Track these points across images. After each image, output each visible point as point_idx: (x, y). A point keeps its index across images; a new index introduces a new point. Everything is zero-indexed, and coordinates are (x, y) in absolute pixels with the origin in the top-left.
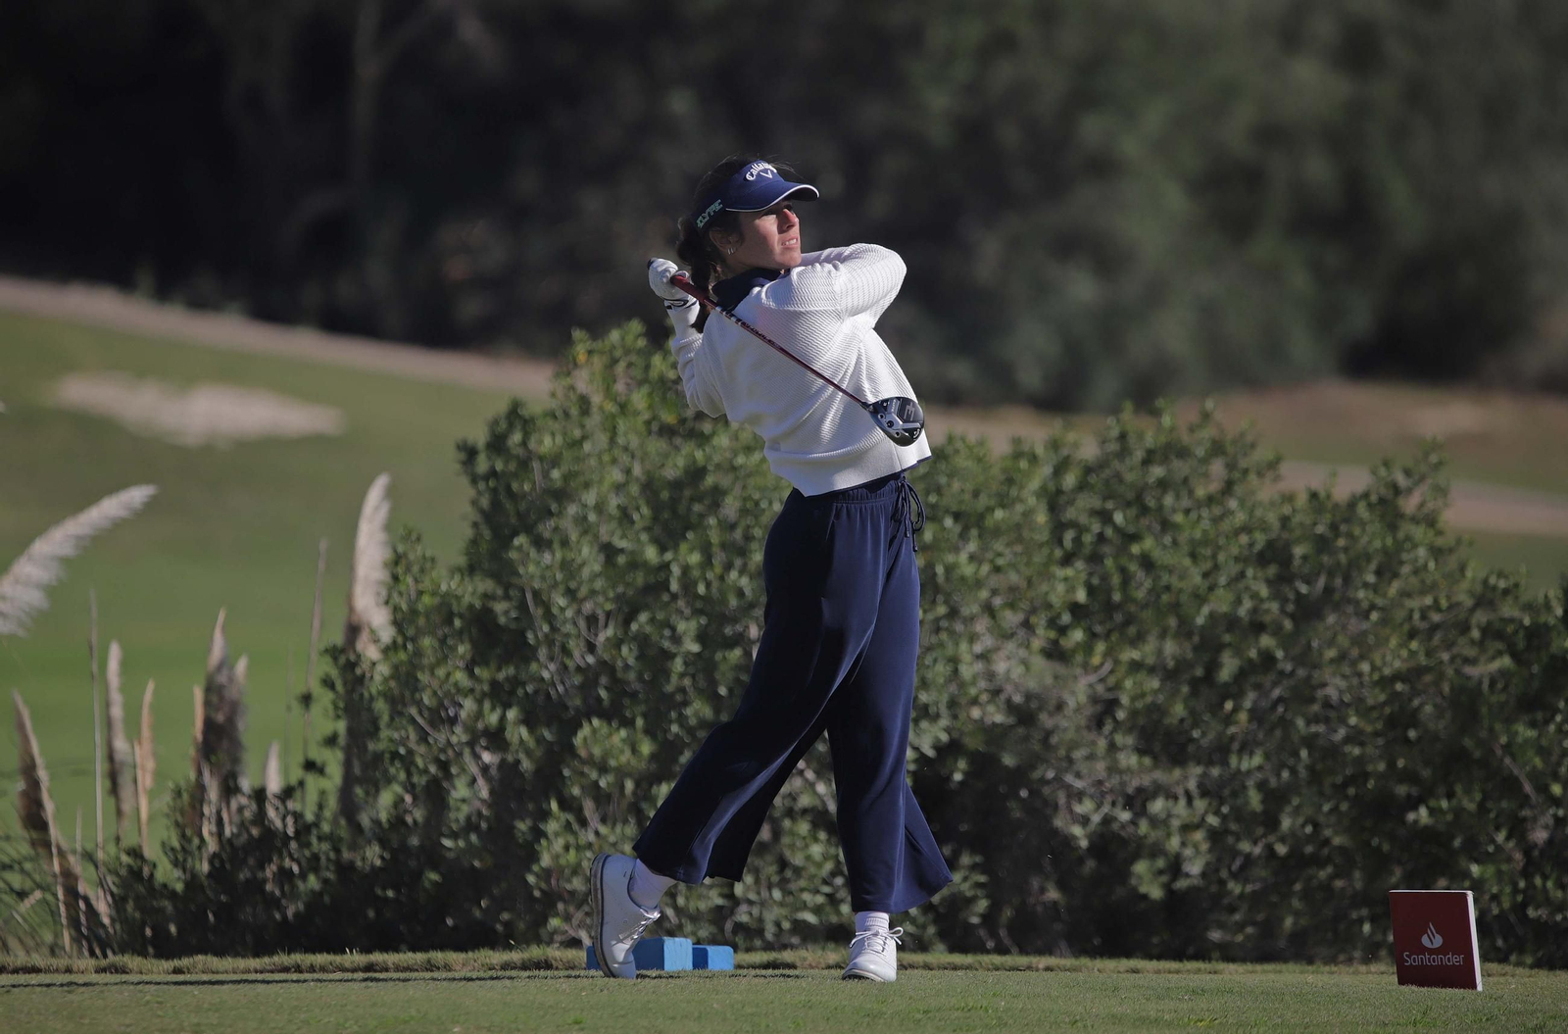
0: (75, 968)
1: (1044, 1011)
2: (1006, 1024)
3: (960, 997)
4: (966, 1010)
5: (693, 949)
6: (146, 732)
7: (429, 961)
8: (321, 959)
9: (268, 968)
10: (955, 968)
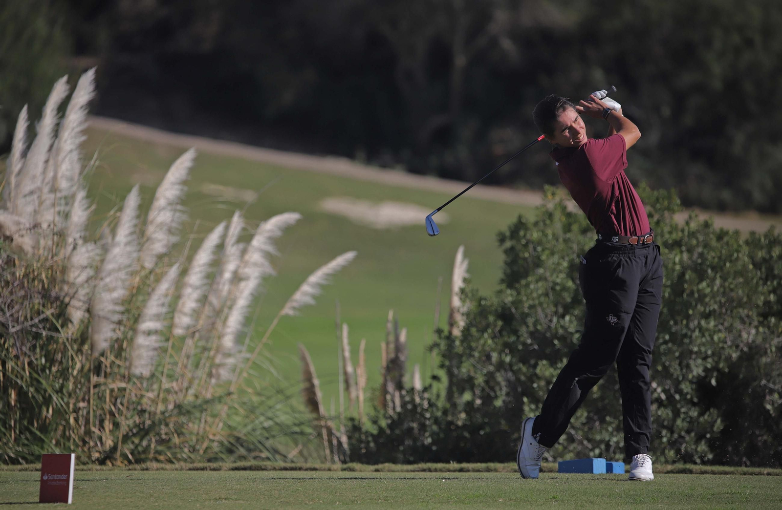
0: (332, 469)
1: (767, 494)
2: (750, 501)
3: (728, 488)
4: (731, 494)
5: (607, 463)
6: (362, 362)
7: (488, 467)
8: (440, 465)
9: (417, 470)
10: (726, 473)
